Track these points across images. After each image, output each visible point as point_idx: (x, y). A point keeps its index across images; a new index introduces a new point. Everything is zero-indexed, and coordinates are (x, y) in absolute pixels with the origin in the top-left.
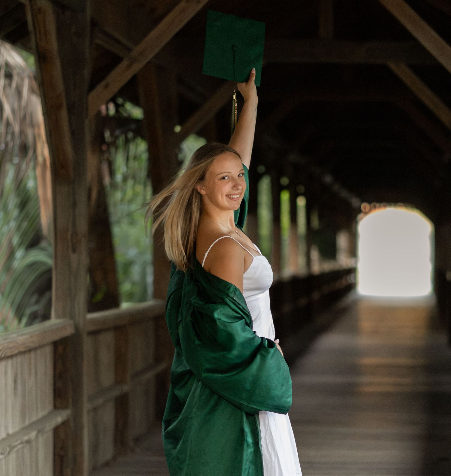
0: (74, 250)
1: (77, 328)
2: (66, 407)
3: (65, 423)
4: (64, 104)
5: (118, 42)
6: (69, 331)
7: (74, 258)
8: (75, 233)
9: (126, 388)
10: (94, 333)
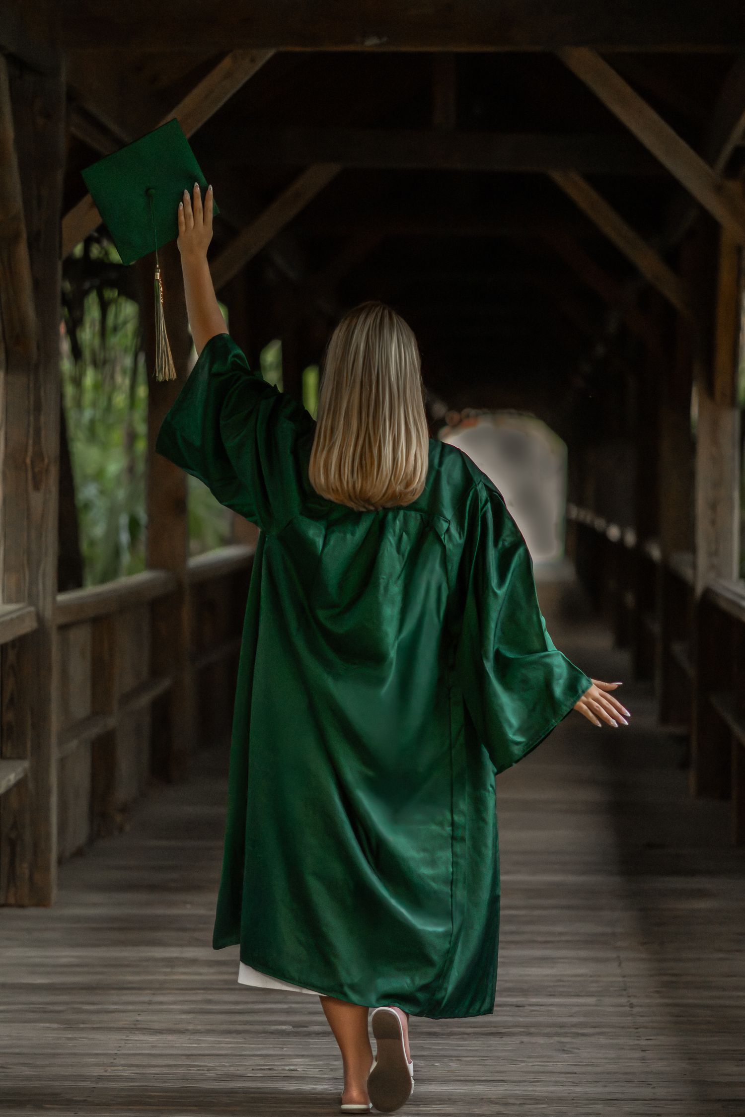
0: (37, 488)
1: (40, 618)
2: (21, 757)
3: (20, 784)
4: (24, 236)
5: (103, 129)
6: (29, 626)
7: (36, 499)
8: (39, 455)
9: (112, 722)
10: (64, 628)
